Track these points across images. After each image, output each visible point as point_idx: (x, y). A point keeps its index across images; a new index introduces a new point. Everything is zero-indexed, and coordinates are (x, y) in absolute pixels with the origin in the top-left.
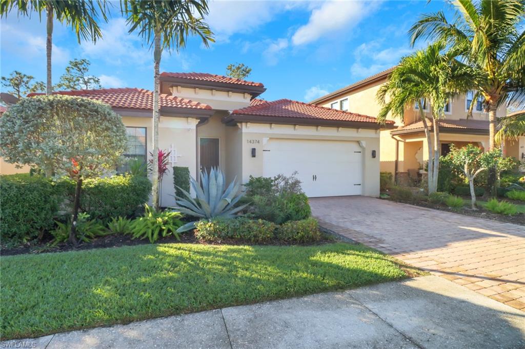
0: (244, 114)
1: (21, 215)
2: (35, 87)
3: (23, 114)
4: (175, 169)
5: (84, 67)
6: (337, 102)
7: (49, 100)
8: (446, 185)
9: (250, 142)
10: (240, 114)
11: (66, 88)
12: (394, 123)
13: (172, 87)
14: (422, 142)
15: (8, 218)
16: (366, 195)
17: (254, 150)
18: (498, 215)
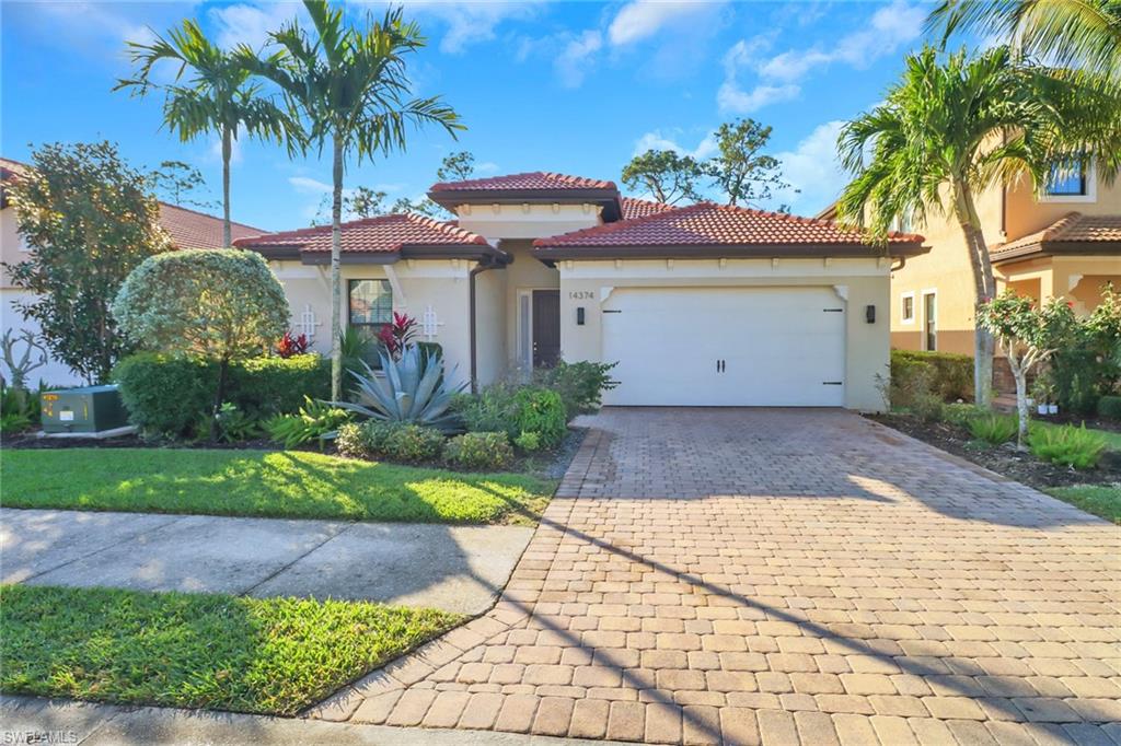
0: (553, 246)
4: (421, 346)
9: (576, 296)
10: (546, 247)
12: (923, 239)
13: (456, 205)
14: (1037, 282)
17: (581, 311)
18: (1047, 464)
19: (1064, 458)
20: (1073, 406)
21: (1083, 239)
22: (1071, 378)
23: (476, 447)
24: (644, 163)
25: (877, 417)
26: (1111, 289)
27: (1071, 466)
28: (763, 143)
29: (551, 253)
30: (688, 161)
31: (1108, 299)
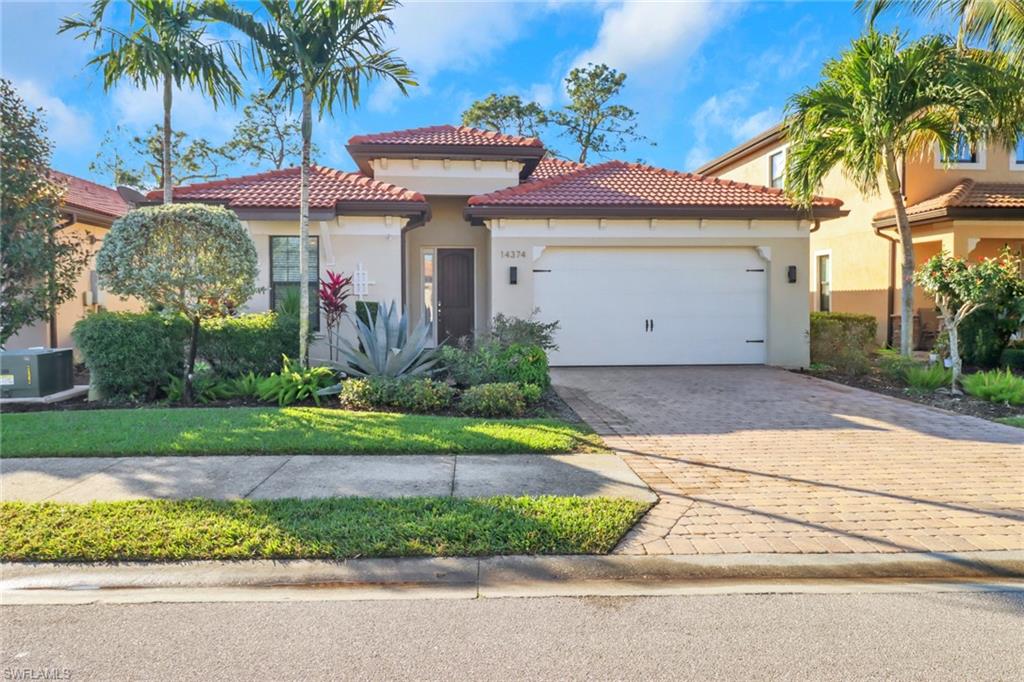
0: (489, 204)
1: (127, 362)
2: (192, 151)
3: (125, 234)
4: (359, 305)
5: (278, 104)
6: (780, 152)
7: (154, 214)
8: (979, 344)
9: (507, 255)
10: (482, 204)
11: (244, 148)
12: (841, 203)
13: (372, 159)
15: (112, 364)
16: (772, 364)
17: (513, 271)
18: (985, 402)
19: (1000, 396)
20: (977, 359)
21: (983, 204)
22: (975, 334)
23: (499, 396)
24: (487, 109)
25: (802, 371)
26: (1009, 251)
27: (1006, 402)
28: (617, 91)
29: (477, 213)
30: (533, 109)
31: (1005, 261)
